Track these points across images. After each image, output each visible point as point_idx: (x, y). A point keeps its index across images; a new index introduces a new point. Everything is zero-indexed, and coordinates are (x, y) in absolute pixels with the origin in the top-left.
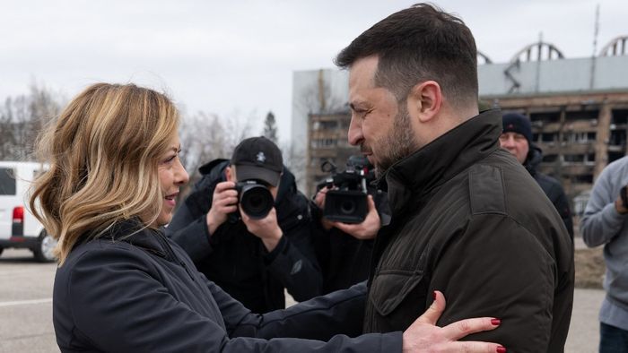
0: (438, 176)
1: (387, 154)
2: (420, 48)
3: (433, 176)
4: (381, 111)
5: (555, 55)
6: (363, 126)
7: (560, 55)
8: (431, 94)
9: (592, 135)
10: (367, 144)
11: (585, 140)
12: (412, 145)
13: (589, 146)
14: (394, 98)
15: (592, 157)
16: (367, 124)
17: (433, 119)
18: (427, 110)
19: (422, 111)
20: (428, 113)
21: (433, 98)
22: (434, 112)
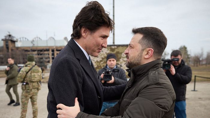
0: (143, 74)
1: (132, 61)
2: (154, 39)
3: (143, 73)
4: (136, 50)
5: (40, 40)
6: (130, 51)
7: (41, 40)
8: (150, 52)
9: (49, 54)
10: (128, 55)
11: (47, 55)
12: (140, 62)
13: (48, 56)
14: (141, 48)
15: (49, 58)
16: (131, 51)
17: (148, 58)
18: (147, 55)
19: (146, 55)
20: (147, 57)
21: (150, 53)
22: (149, 57)
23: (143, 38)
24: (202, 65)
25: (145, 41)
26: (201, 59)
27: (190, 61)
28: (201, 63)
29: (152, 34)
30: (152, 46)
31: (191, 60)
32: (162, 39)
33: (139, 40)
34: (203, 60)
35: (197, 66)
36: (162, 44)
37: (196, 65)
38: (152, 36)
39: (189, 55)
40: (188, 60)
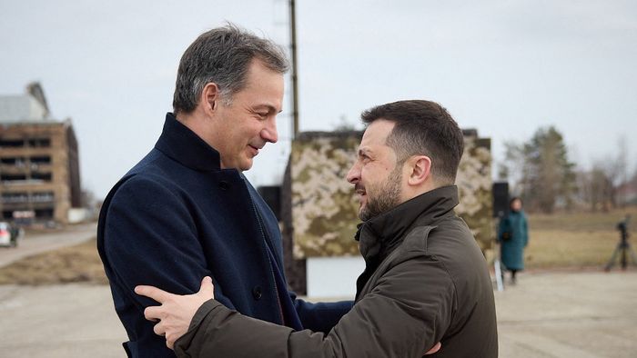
14: (395, 158)
17: (419, 185)
18: (416, 177)
19: (412, 176)
20: (416, 180)
21: (423, 170)
22: (421, 180)
23: (396, 131)
24: (624, 205)
25: (404, 139)
26: (617, 182)
27: (576, 190)
28: (619, 198)
29: (418, 116)
30: (424, 149)
31: (579, 184)
32: (448, 129)
33: (386, 136)
34: (623, 186)
35: (605, 210)
36: (451, 142)
37: (599, 206)
38: (420, 121)
39: (572, 165)
40: (571, 185)
